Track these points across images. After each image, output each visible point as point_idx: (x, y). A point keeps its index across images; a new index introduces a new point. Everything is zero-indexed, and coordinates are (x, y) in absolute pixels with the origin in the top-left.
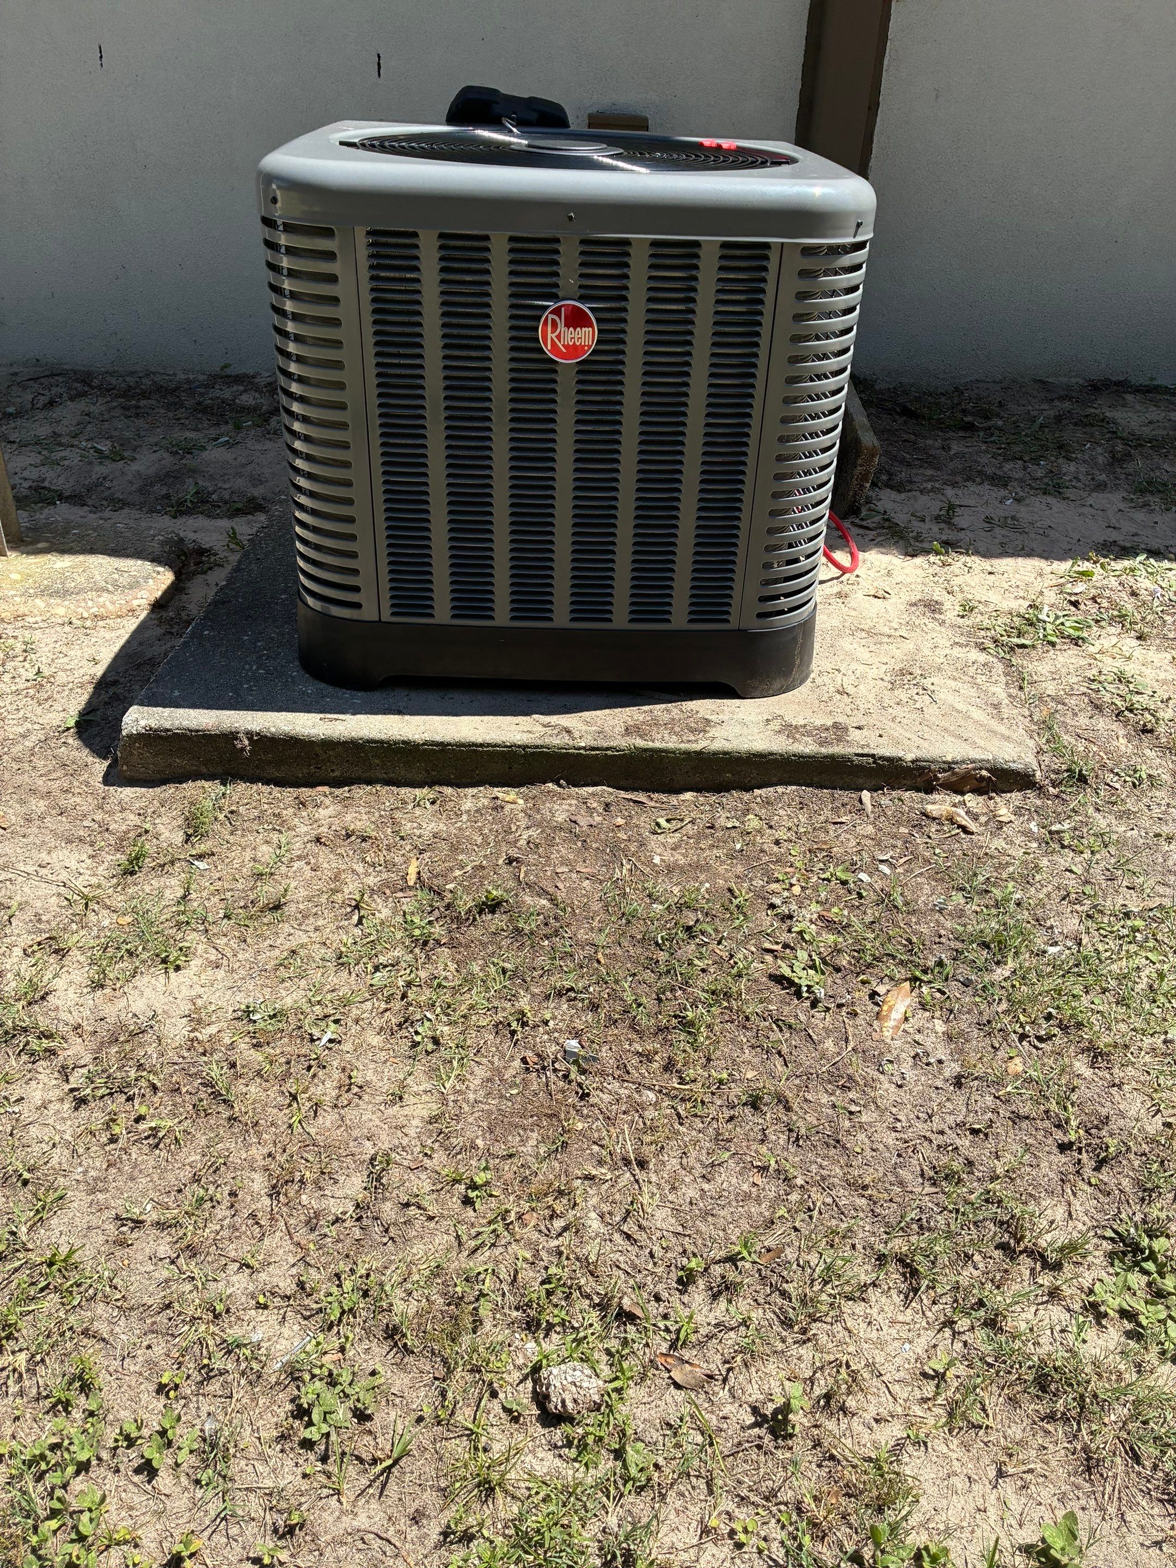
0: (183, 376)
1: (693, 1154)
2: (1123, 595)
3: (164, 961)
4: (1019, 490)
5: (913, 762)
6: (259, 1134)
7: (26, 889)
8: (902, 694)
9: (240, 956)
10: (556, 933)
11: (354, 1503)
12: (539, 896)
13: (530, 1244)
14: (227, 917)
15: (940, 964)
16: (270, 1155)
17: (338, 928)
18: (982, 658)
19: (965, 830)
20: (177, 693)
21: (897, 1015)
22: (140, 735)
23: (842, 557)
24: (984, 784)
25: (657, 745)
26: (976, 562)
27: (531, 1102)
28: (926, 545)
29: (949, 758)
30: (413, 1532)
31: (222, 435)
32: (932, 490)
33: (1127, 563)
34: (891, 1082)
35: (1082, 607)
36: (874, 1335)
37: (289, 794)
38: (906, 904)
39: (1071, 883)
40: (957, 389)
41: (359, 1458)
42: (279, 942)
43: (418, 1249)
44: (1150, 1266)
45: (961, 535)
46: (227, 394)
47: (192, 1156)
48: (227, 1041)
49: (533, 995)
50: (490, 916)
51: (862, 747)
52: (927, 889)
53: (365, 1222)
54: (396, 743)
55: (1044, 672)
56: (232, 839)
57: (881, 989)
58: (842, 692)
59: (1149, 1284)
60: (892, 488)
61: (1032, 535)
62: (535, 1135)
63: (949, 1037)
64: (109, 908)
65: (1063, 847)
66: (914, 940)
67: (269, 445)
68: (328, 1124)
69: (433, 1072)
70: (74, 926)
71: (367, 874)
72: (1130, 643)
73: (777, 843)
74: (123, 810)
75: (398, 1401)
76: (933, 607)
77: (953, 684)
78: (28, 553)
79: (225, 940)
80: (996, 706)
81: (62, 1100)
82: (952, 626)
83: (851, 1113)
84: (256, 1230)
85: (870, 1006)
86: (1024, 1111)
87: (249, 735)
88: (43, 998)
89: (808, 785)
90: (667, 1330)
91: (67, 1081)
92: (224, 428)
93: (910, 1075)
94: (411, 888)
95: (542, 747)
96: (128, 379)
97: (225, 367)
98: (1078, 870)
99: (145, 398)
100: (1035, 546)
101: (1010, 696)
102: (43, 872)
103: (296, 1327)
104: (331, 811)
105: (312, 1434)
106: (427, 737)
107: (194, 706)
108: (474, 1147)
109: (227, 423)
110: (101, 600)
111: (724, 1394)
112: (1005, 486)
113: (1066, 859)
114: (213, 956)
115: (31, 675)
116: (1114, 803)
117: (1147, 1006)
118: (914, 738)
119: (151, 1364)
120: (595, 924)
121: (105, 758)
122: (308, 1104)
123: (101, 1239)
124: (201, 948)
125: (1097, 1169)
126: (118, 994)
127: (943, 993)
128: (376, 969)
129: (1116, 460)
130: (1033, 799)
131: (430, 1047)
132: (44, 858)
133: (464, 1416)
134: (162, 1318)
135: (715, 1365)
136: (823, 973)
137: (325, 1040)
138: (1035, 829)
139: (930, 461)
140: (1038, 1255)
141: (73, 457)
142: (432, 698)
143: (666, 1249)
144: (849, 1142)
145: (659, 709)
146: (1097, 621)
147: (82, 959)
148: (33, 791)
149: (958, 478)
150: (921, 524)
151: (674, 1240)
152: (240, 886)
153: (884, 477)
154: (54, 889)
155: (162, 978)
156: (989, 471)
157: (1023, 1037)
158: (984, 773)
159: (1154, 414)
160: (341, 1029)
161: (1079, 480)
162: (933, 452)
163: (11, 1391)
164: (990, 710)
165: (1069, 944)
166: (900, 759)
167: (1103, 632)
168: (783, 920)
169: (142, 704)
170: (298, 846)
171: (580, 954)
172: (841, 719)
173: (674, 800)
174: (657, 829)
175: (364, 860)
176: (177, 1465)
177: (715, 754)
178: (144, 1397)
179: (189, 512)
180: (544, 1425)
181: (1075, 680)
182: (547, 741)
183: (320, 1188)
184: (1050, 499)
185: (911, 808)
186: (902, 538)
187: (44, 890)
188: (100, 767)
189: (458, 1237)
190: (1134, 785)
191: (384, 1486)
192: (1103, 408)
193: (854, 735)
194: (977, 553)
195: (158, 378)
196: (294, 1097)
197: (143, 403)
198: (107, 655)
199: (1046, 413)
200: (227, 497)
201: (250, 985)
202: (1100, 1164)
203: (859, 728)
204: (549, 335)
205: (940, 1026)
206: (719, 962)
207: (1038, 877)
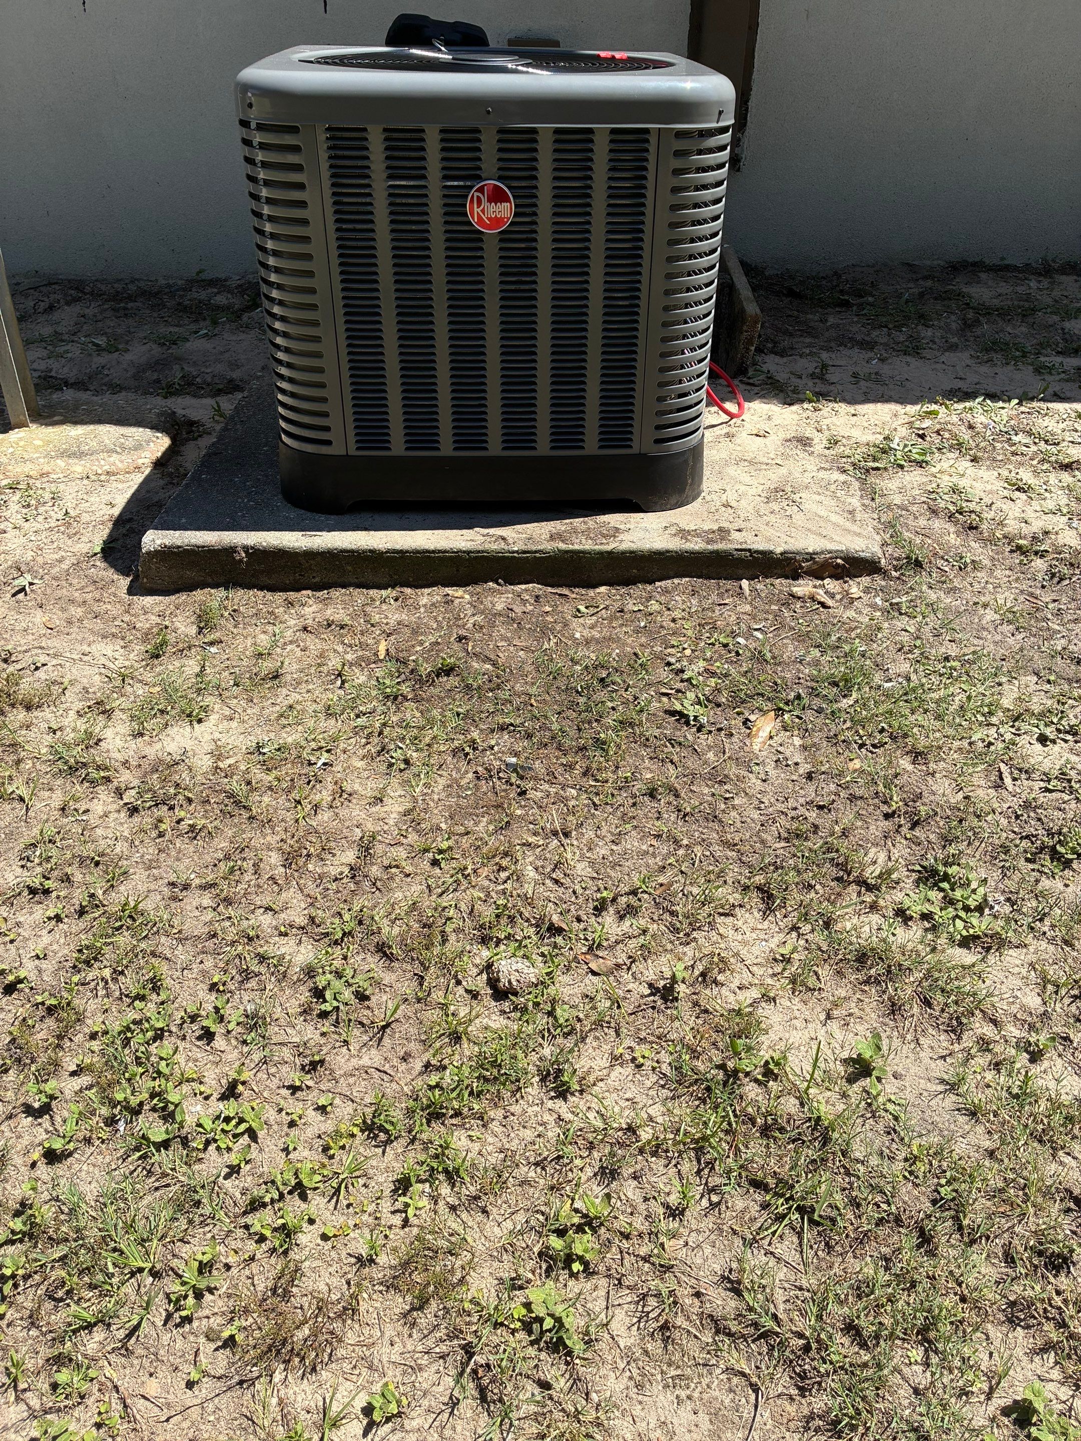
0: (164, 282)
1: (605, 829)
2: (963, 428)
3: (189, 716)
4: (883, 352)
5: (781, 554)
6: (273, 828)
7: (74, 671)
8: (775, 506)
9: (249, 712)
10: (498, 687)
11: (359, 1051)
12: (484, 662)
13: (482, 889)
14: (237, 684)
15: (798, 697)
16: (282, 840)
17: (326, 690)
18: (842, 477)
19: (823, 605)
20: (184, 520)
21: (764, 734)
22: (156, 552)
23: (731, 407)
24: (840, 570)
25: (576, 547)
26: (842, 407)
27: (481, 799)
28: (801, 396)
29: (811, 550)
30: (403, 1067)
31: (201, 329)
32: (811, 354)
33: (967, 404)
34: (757, 778)
35: (928, 439)
36: (740, 937)
37: (279, 597)
38: (774, 658)
39: (905, 638)
40: (836, 273)
41: (361, 1023)
42: (279, 701)
43: (399, 895)
44: (945, 885)
45: (832, 388)
46: (203, 295)
47: (222, 844)
48: (243, 768)
49: (481, 730)
50: (445, 678)
51: (741, 543)
52: (791, 648)
53: (357, 878)
54: (364, 552)
55: (893, 487)
56: (235, 631)
57: (752, 718)
58: (727, 505)
59: (944, 898)
60: (776, 354)
61: (891, 386)
62: (485, 819)
63: (804, 748)
64: (141, 681)
65: (901, 614)
66: (779, 682)
67: (242, 336)
68: (326, 818)
69: (406, 783)
70: (115, 695)
71: (346, 653)
72: (965, 464)
73: (674, 620)
74: (146, 613)
75: (388, 989)
76: (804, 442)
77: (818, 498)
78: (47, 425)
79: (235, 701)
80: (851, 512)
81: (119, 811)
82: (820, 455)
83: (726, 799)
84: (276, 888)
85: (743, 730)
86: (859, 793)
87: (246, 548)
88: (96, 744)
89: (699, 577)
90: (586, 939)
91: (122, 799)
92: (202, 324)
93: (773, 773)
94: (381, 661)
95: (483, 552)
96: (116, 285)
97: (200, 272)
98: (912, 629)
99: (132, 301)
100: (892, 393)
101: (863, 505)
102: (85, 658)
103: (310, 947)
104: (314, 608)
105: (327, 1007)
106: (389, 546)
107: (198, 529)
108: (439, 829)
109: (205, 319)
110: (112, 459)
111: (627, 977)
112: (872, 349)
113: (902, 622)
114: (227, 712)
115: (60, 517)
116: (944, 582)
117: (958, 720)
118: (783, 536)
119: (204, 973)
120: (529, 679)
121: (128, 576)
122: (309, 806)
123: (159, 897)
124: (217, 707)
125: (912, 828)
126: (154, 739)
127: (801, 718)
128: (358, 716)
129: (967, 325)
130: (879, 581)
131: (402, 766)
132: (86, 648)
133: (438, 996)
134: (210, 944)
135: (622, 958)
136: (706, 707)
137: (320, 763)
138: (880, 603)
139: (810, 332)
140: (862, 883)
141: (75, 351)
142: (392, 518)
143: (585, 889)
144: (725, 818)
145: (577, 522)
146: (939, 449)
147: (124, 717)
148: (72, 601)
149: (833, 344)
150: (798, 380)
151: (591, 882)
152: (244, 663)
153: (770, 345)
154: (97, 670)
155: (188, 729)
156: (859, 337)
157: (861, 746)
158: (839, 561)
159: (1004, 288)
160: (333, 757)
161: (935, 343)
162: (812, 324)
163: (99, 994)
164: (846, 515)
165: (900, 680)
166: (771, 552)
167: (944, 457)
168: (677, 674)
169: (156, 529)
170: (289, 634)
171: (517, 701)
172: (726, 525)
173: (591, 593)
174: (578, 614)
175: (343, 643)
176: (229, 1032)
177: (623, 553)
178: (201, 994)
179: (177, 393)
180: (496, 1000)
181: (918, 492)
182: (487, 546)
183: (322, 860)
184: (909, 359)
185: (781, 591)
186: (782, 391)
187: (88, 671)
188: (124, 582)
189: (429, 886)
190: (960, 569)
191: (380, 1040)
192: (960, 284)
193: (735, 535)
194: (844, 400)
195: (142, 284)
196: (299, 802)
197: (130, 305)
198: (121, 501)
199: (911, 291)
200: (209, 380)
201: (258, 731)
202: (914, 825)
203: (739, 530)
204: (476, 209)
205: (797, 741)
206: (626, 703)
207: (880, 636)
